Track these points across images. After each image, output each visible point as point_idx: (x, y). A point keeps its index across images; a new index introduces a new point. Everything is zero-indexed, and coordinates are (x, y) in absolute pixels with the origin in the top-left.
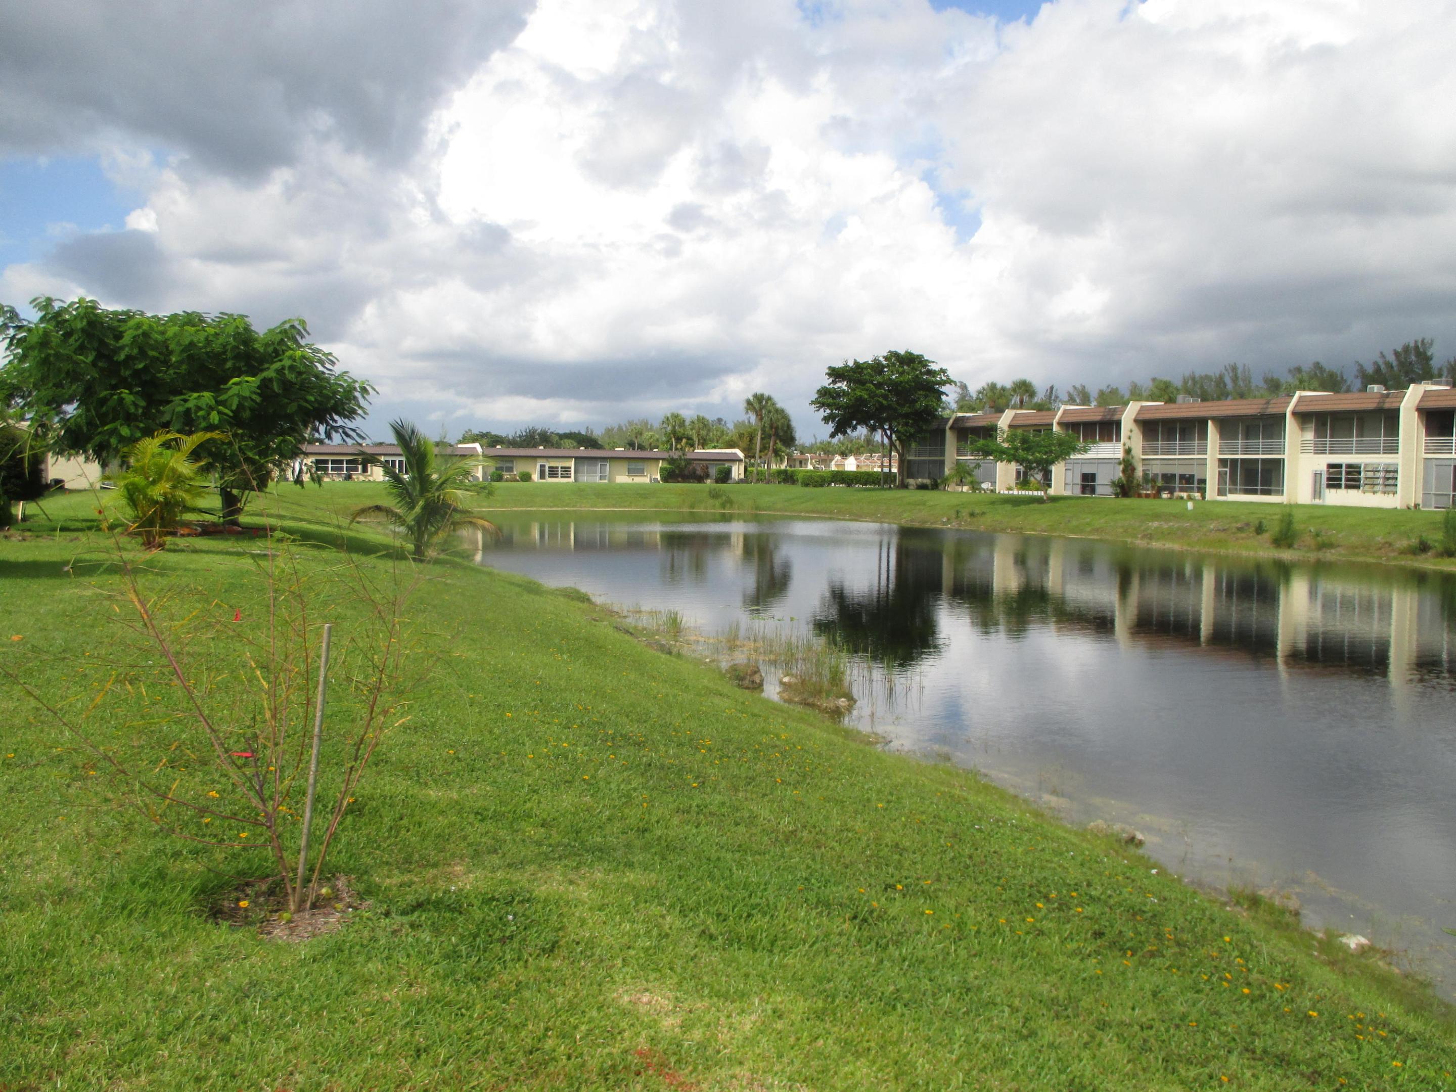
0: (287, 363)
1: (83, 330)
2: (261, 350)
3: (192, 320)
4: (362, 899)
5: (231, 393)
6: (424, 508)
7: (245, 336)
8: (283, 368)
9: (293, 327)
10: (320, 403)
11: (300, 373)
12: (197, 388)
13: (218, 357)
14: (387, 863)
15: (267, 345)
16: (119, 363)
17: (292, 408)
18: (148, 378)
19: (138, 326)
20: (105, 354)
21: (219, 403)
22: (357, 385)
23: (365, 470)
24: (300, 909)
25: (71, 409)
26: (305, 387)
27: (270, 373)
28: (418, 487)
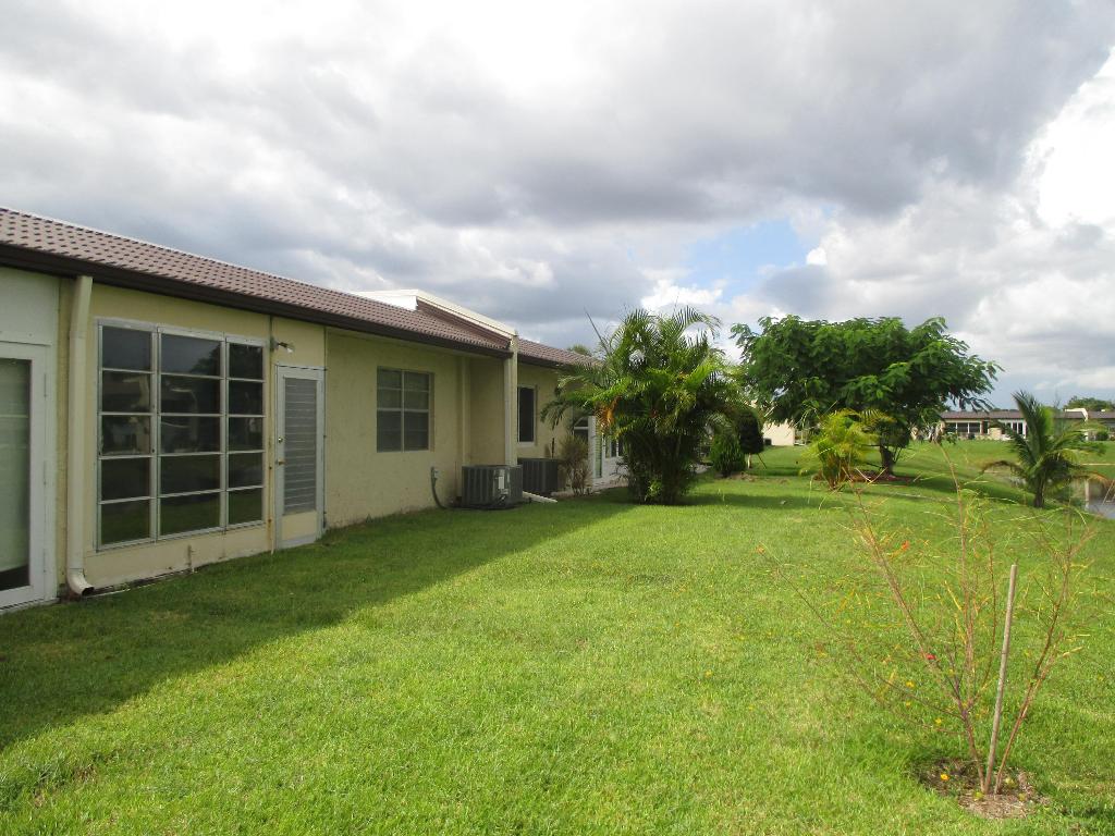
0: (931, 351)
1: (789, 337)
2: (911, 343)
3: (860, 324)
4: (1040, 794)
5: (890, 374)
6: (1043, 464)
7: (900, 334)
8: (928, 355)
9: (935, 324)
10: (956, 381)
11: (939, 359)
12: (865, 372)
13: (880, 350)
14: (1057, 767)
15: (915, 339)
16: (812, 359)
17: (934, 385)
18: (832, 367)
19: (825, 331)
20: (803, 353)
21: (881, 382)
22: (985, 365)
23: (985, 431)
24: (989, 791)
25: (780, 392)
26: (945, 369)
27: (918, 359)
28: (1038, 447)
